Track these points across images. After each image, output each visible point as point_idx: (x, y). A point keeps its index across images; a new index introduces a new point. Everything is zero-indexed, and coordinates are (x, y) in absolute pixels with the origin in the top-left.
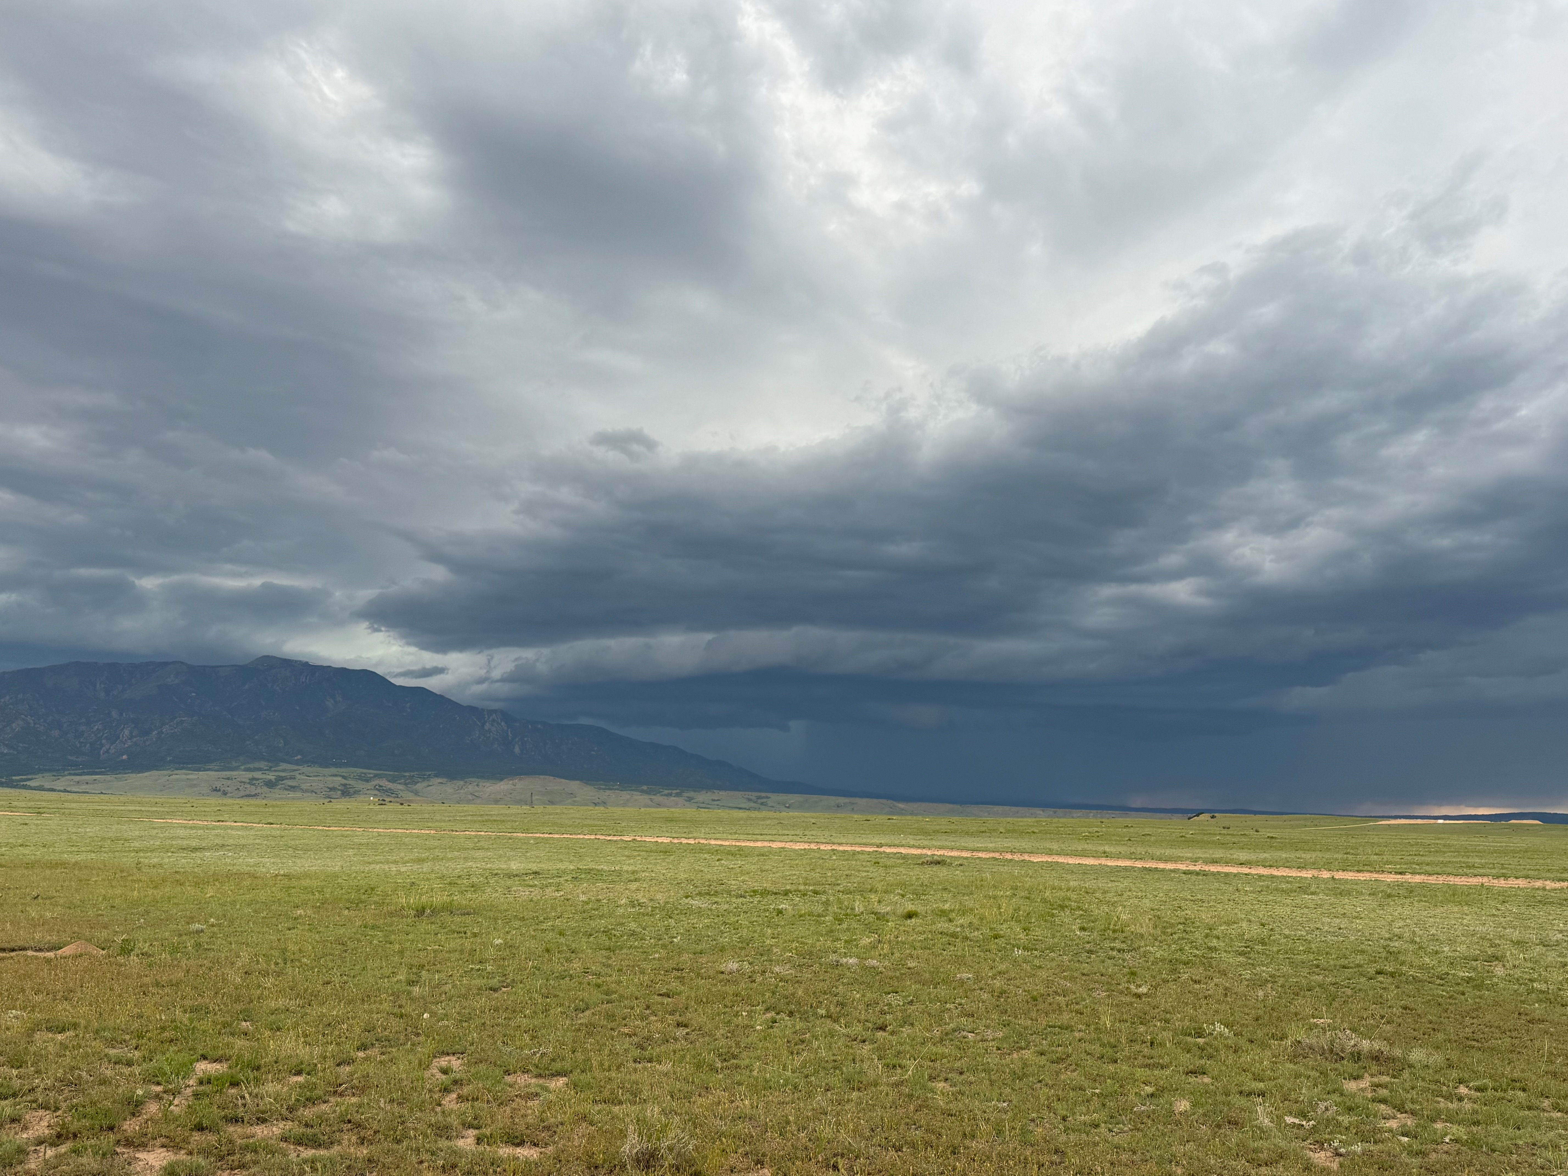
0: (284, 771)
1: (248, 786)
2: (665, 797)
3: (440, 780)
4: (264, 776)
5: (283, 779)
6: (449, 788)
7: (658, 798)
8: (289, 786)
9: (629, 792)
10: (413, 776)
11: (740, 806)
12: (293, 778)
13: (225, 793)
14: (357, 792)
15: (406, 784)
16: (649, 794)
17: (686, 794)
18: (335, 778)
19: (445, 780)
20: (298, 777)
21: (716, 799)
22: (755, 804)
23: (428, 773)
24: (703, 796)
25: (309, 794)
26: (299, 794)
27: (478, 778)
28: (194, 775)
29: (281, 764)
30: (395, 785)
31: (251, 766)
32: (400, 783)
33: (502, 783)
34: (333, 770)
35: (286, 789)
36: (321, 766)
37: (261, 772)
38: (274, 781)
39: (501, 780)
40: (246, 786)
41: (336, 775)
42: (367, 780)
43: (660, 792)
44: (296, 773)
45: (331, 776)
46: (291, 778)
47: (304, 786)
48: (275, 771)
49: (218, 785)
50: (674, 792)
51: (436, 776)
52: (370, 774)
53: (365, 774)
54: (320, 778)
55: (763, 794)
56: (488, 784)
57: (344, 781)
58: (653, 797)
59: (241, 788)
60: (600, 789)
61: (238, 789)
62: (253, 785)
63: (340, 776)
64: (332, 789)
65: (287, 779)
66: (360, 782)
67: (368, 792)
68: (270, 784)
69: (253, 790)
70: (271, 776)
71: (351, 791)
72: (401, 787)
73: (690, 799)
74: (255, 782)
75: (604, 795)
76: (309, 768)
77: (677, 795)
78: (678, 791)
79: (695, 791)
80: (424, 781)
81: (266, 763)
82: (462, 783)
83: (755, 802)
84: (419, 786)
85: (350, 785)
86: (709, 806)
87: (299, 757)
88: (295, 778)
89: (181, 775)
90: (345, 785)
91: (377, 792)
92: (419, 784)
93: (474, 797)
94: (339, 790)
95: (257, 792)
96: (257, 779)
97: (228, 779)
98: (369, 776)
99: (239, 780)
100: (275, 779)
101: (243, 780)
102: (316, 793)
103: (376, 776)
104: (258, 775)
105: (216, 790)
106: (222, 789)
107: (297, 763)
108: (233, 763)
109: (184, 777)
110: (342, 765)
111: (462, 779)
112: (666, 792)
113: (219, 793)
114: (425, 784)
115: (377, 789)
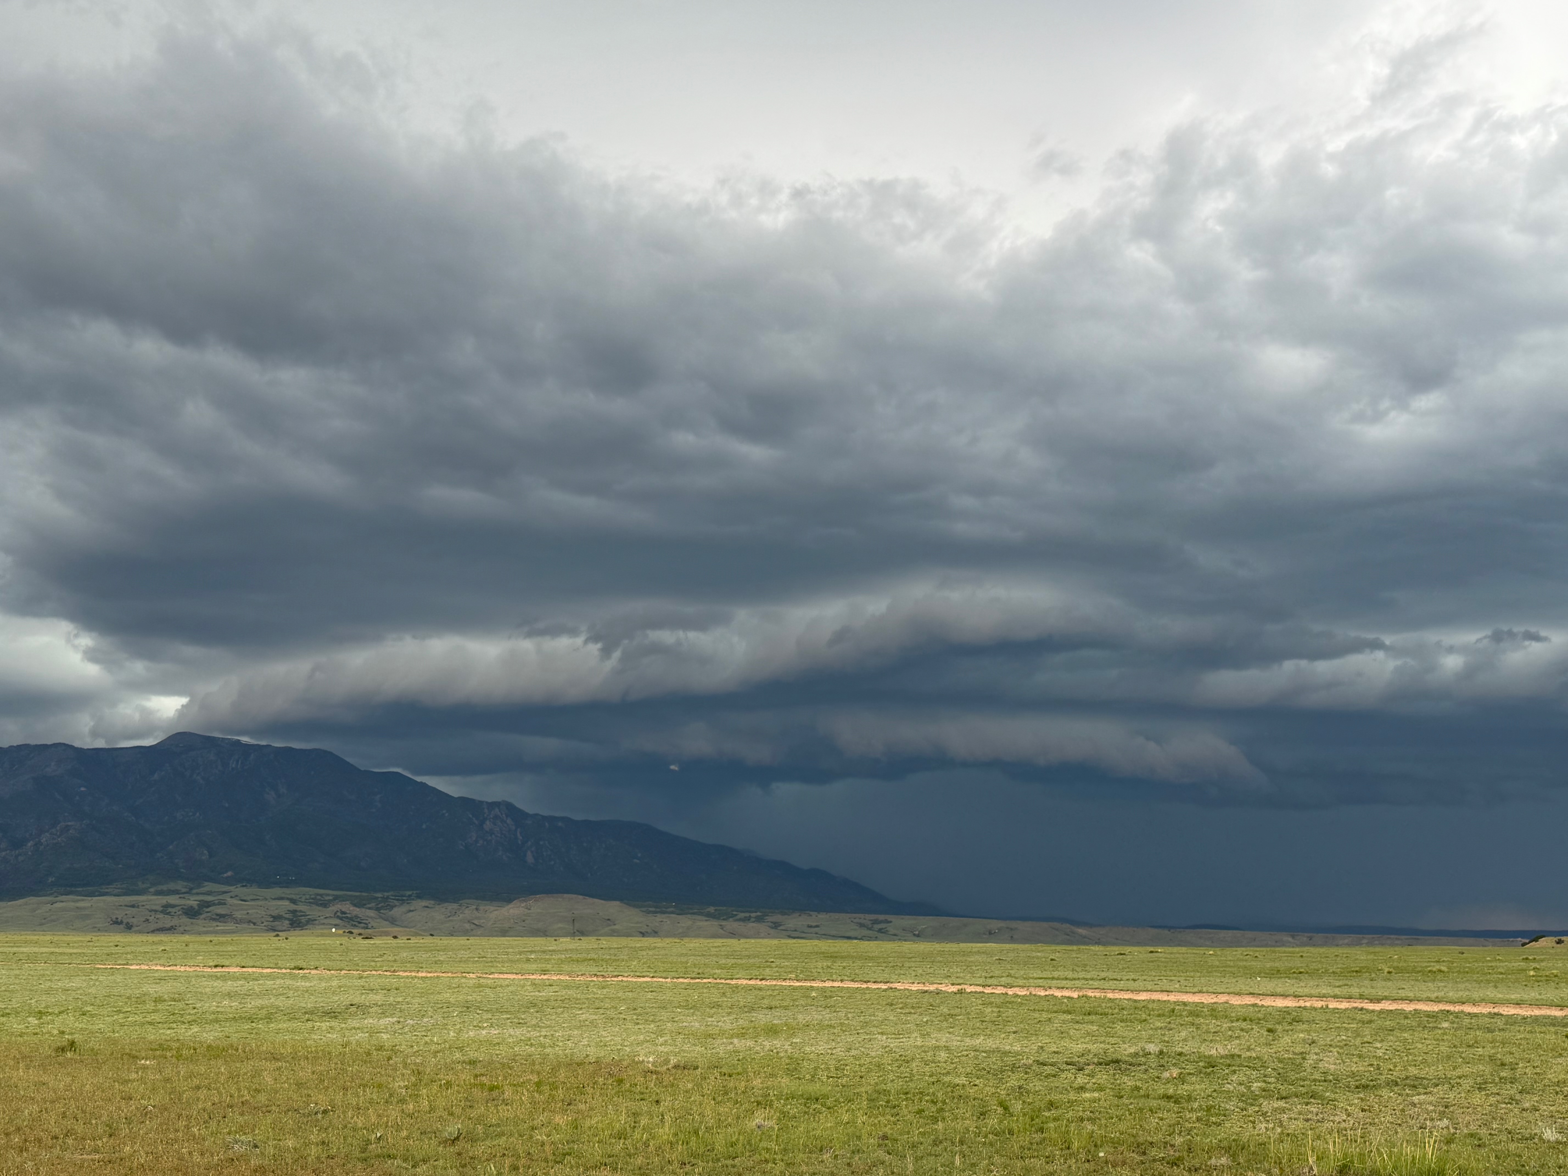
0: (209, 893)
1: (161, 916)
2: (741, 923)
3: (424, 903)
4: (183, 902)
5: (208, 904)
6: (439, 913)
7: (731, 925)
8: (217, 915)
9: (689, 916)
10: (388, 898)
11: (848, 934)
12: (222, 903)
13: (129, 927)
14: (311, 922)
15: (378, 909)
16: (718, 919)
17: (769, 919)
18: (280, 903)
19: (432, 902)
20: (230, 901)
21: (814, 924)
22: (871, 932)
23: (409, 893)
24: (794, 921)
25: (245, 926)
26: (231, 926)
27: (477, 898)
28: (86, 903)
29: (206, 883)
30: (363, 910)
31: (164, 887)
32: (369, 908)
33: (511, 906)
34: (278, 891)
35: (214, 919)
36: (260, 887)
37: (178, 896)
38: (196, 908)
39: (510, 901)
40: (157, 916)
41: (281, 899)
42: (325, 905)
43: (734, 916)
44: (227, 897)
45: (275, 899)
46: (220, 904)
47: (238, 915)
48: (198, 894)
49: (120, 915)
50: (753, 915)
51: (419, 897)
52: (328, 895)
53: (321, 895)
54: (260, 903)
55: (881, 917)
56: (492, 908)
57: (293, 907)
58: (724, 923)
59: (151, 919)
60: (649, 912)
61: (148, 920)
62: (169, 914)
63: (288, 899)
64: (276, 918)
65: (214, 904)
66: (314, 906)
67: (326, 921)
68: (192, 913)
69: (168, 922)
70: (192, 901)
71: (303, 919)
72: (371, 913)
73: (776, 926)
74: (170, 910)
75: (656, 920)
76: (245, 889)
77: (759, 920)
78: (759, 914)
79: (783, 914)
80: (402, 904)
81: (185, 884)
82: (455, 906)
83: (870, 929)
84: (397, 912)
85: (301, 911)
86: (804, 935)
87: (229, 874)
88: (225, 904)
89: (68, 903)
90: (294, 912)
91: (338, 921)
92: (395, 909)
93: (473, 926)
94: (286, 919)
95: (172, 924)
96: (173, 906)
97: (133, 906)
98: (327, 898)
99: (148, 907)
100: (198, 905)
101: (154, 908)
102: (254, 924)
103: (336, 898)
104: (172, 899)
105: (117, 922)
106: (125, 921)
107: (228, 882)
108: (140, 883)
109: (72, 905)
110: (288, 884)
111: (455, 900)
112: (742, 915)
113: (121, 926)
114: (404, 908)
115: (338, 917)
